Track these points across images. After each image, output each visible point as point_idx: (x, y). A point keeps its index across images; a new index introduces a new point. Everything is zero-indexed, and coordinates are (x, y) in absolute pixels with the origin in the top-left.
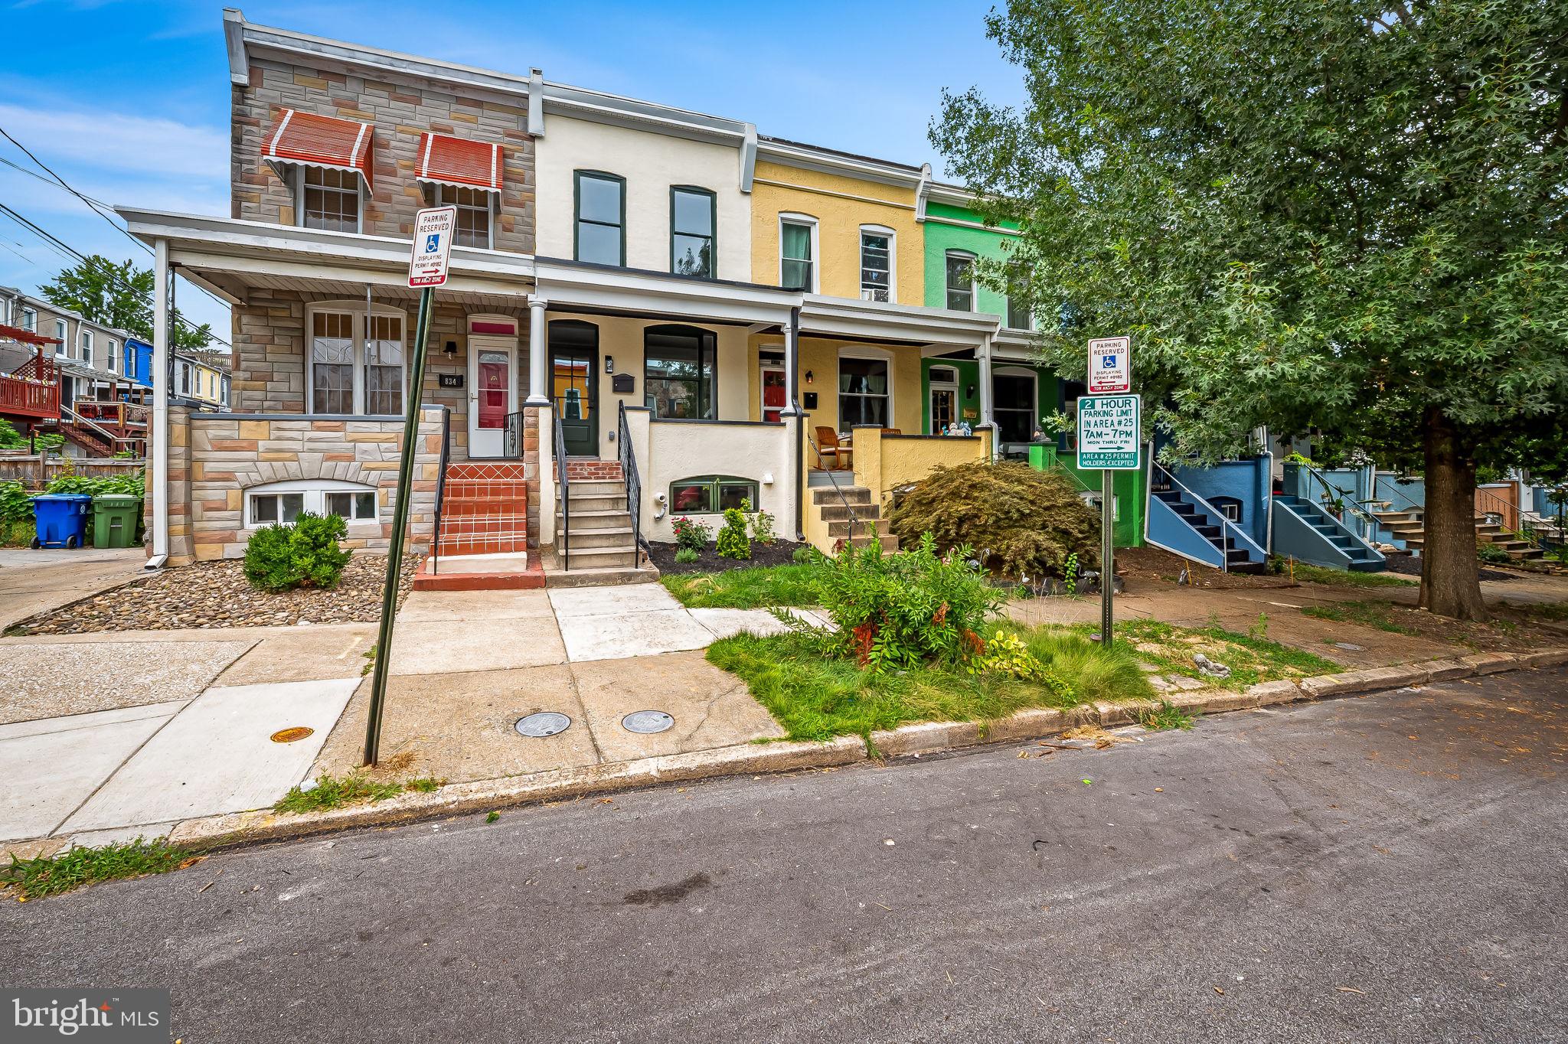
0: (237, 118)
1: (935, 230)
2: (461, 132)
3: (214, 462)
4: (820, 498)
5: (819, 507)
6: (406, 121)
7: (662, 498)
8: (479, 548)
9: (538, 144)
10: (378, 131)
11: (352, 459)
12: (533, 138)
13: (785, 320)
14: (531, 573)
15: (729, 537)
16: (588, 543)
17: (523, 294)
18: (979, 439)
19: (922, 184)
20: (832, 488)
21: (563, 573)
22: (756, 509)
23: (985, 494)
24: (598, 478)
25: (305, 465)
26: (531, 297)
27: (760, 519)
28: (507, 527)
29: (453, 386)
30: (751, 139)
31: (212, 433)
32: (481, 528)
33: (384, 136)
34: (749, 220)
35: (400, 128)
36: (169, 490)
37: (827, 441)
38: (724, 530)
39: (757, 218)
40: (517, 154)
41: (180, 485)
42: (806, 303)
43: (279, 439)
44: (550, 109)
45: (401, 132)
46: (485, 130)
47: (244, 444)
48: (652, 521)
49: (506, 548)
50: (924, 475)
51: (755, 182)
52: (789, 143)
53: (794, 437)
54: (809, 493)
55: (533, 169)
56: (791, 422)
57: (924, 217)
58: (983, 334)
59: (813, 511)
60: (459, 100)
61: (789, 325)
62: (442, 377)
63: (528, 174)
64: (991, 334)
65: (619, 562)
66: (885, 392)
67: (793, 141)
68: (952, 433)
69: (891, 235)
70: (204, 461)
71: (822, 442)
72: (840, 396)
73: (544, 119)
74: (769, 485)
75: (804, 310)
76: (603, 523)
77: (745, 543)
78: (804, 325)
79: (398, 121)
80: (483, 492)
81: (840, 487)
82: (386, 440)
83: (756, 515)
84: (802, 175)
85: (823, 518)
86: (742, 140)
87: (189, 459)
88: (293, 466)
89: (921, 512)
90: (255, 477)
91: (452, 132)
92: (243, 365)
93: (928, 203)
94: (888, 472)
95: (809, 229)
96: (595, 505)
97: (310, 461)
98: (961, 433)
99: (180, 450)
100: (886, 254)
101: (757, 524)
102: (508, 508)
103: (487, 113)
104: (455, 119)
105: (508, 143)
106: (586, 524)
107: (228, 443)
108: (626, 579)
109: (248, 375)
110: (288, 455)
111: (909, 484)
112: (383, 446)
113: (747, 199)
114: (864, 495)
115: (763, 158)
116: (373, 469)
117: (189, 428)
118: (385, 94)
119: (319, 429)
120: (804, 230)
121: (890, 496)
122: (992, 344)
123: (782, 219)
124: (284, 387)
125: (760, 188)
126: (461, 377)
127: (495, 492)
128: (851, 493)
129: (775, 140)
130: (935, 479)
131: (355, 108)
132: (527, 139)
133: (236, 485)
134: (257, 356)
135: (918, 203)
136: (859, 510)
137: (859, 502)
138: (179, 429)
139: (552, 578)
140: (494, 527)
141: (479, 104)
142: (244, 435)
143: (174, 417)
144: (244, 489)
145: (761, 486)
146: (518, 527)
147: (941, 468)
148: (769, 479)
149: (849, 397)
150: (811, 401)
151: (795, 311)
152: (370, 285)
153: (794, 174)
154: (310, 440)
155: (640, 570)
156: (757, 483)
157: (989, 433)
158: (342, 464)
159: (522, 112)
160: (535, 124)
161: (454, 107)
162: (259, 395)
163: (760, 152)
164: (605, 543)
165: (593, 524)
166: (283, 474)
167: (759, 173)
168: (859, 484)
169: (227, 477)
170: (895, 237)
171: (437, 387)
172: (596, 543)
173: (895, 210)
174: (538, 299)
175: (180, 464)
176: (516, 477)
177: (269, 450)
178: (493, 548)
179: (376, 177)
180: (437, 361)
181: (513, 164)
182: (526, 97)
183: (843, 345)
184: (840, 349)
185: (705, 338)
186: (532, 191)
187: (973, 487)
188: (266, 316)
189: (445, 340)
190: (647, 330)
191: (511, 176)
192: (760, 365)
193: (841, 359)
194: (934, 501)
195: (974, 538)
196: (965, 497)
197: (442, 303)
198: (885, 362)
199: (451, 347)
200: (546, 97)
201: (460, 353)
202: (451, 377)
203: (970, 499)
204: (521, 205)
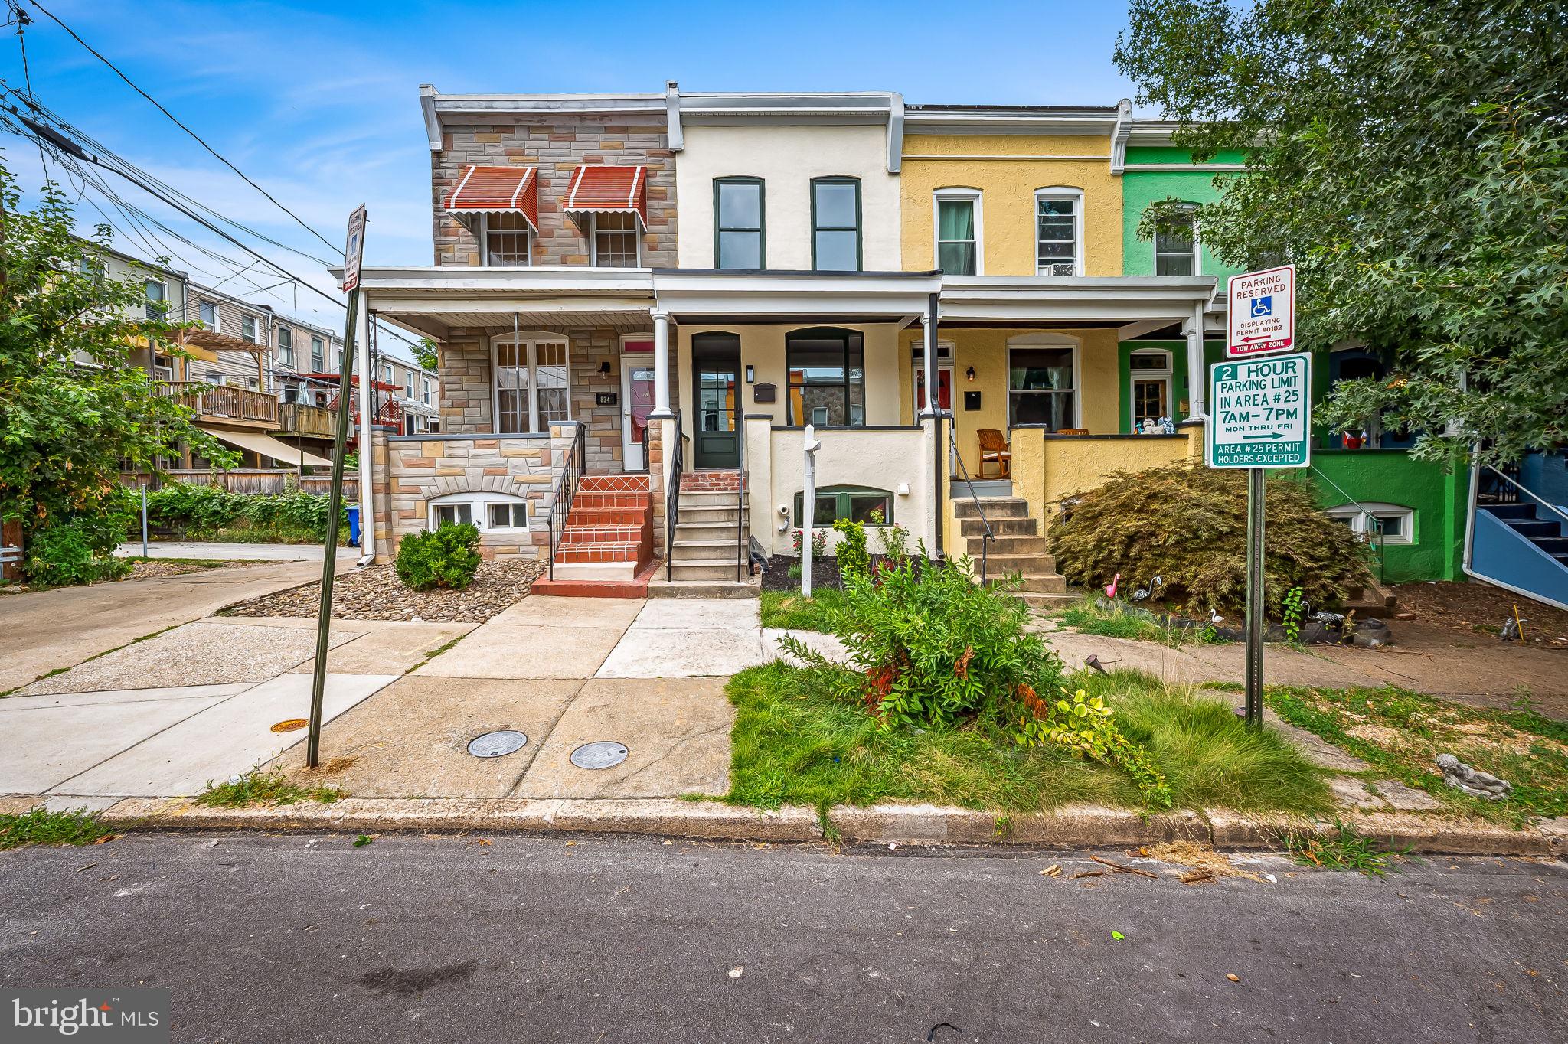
0: (436, 181)
1: (1138, 183)
2: (610, 161)
3: (406, 478)
4: (963, 510)
5: (959, 521)
6: (563, 159)
7: (784, 510)
8: (596, 557)
9: (679, 160)
10: (541, 172)
11: (505, 473)
12: (674, 153)
13: (923, 309)
14: (640, 583)
15: (846, 552)
16: (696, 555)
17: (646, 308)
18: (1186, 437)
19: (1118, 126)
20: (971, 499)
21: (666, 584)
22: (891, 523)
23: (1168, 507)
24: (720, 489)
25: (470, 479)
26: (653, 311)
27: (895, 533)
28: (624, 537)
29: (607, 404)
30: (897, 111)
31: (403, 453)
32: (601, 538)
33: (547, 176)
34: (899, 204)
35: (558, 166)
36: (374, 501)
37: (991, 445)
38: (840, 545)
39: (908, 200)
40: (659, 173)
41: (381, 496)
42: (945, 287)
43: (450, 457)
44: (687, 121)
45: (560, 169)
46: (630, 154)
47: (426, 462)
48: (776, 534)
49: (618, 557)
50: (1099, 483)
51: (904, 160)
52: (943, 108)
53: (933, 442)
54: (950, 505)
55: (674, 184)
56: (929, 424)
57: (1122, 167)
58: (1192, 304)
59: (953, 524)
60: (608, 129)
61: (927, 315)
62: (598, 396)
63: (670, 190)
64: (1204, 302)
65: (723, 576)
66: (1071, 387)
67: (947, 104)
68: (1147, 431)
69: (1078, 196)
70: (398, 476)
71: (983, 447)
72: (1011, 394)
73: (683, 132)
74: (905, 496)
75: (944, 295)
76: (715, 535)
77: (863, 560)
78: (945, 313)
79: (557, 159)
80: (609, 503)
81: (981, 499)
82: (532, 456)
83: (889, 530)
84: (961, 143)
85: (964, 533)
86: (888, 114)
87: (388, 474)
88: (461, 480)
89: (1084, 528)
90: (434, 489)
91: (601, 161)
92: (447, 394)
93: (1129, 150)
94: (1054, 481)
95: (971, 203)
96: (709, 516)
97: (474, 476)
98: (1158, 430)
99: (380, 468)
100: (1071, 220)
101: (890, 539)
102: (628, 518)
103: (632, 136)
104: (605, 148)
105: (650, 163)
106: (698, 535)
107: (414, 461)
108: (726, 593)
109: (450, 403)
110: (458, 470)
111: (1080, 495)
112: (530, 461)
113: (896, 180)
114: (1019, 507)
115: (911, 131)
116: (523, 482)
117: (387, 449)
118: (545, 136)
119: (480, 447)
120: (966, 205)
121: (1057, 509)
122: (1206, 315)
123: (937, 196)
124: (476, 411)
125: (909, 165)
126: (615, 395)
127: (620, 503)
128: (1003, 506)
129: (926, 107)
130: (1109, 488)
131: (522, 154)
132: (668, 156)
133: (421, 497)
134: (457, 386)
135: (1114, 153)
136: (1010, 526)
137: (1013, 514)
138: (380, 450)
139: (653, 589)
140: (613, 537)
141: (624, 129)
142: (425, 453)
143: (376, 440)
144: (428, 501)
145: (896, 497)
146: (634, 537)
147: (1120, 474)
148: (903, 488)
149: (1024, 395)
150: (973, 401)
151: (933, 298)
152: (517, 313)
153: (951, 143)
154: (474, 457)
155: (742, 584)
156: (891, 494)
157: (1199, 429)
158: (498, 478)
159: (662, 130)
160: (674, 140)
161: (603, 137)
162: (459, 419)
163: (907, 124)
164: (712, 554)
165: (706, 536)
166: (453, 488)
167: (909, 149)
168: (1015, 495)
169: (414, 490)
170: (1083, 197)
171: (595, 406)
172: (704, 554)
173: (1082, 165)
174: (660, 312)
175: (381, 479)
176: (642, 488)
177: (444, 467)
178: (608, 557)
179: (540, 215)
180: (594, 381)
181: (657, 182)
182: (664, 113)
183: (1014, 334)
184: (1011, 340)
185: (851, 339)
186: (674, 207)
187: (1153, 496)
188: (462, 351)
189: (600, 360)
190: (789, 336)
191: (655, 195)
192: (913, 364)
193: (1012, 351)
194: (1101, 514)
195: (1149, 563)
196: (1140, 511)
197: (596, 326)
198: (1071, 350)
199: (606, 367)
200: (683, 110)
201: (613, 373)
202: (606, 395)
203: (1146, 512)
204: (664, 222)
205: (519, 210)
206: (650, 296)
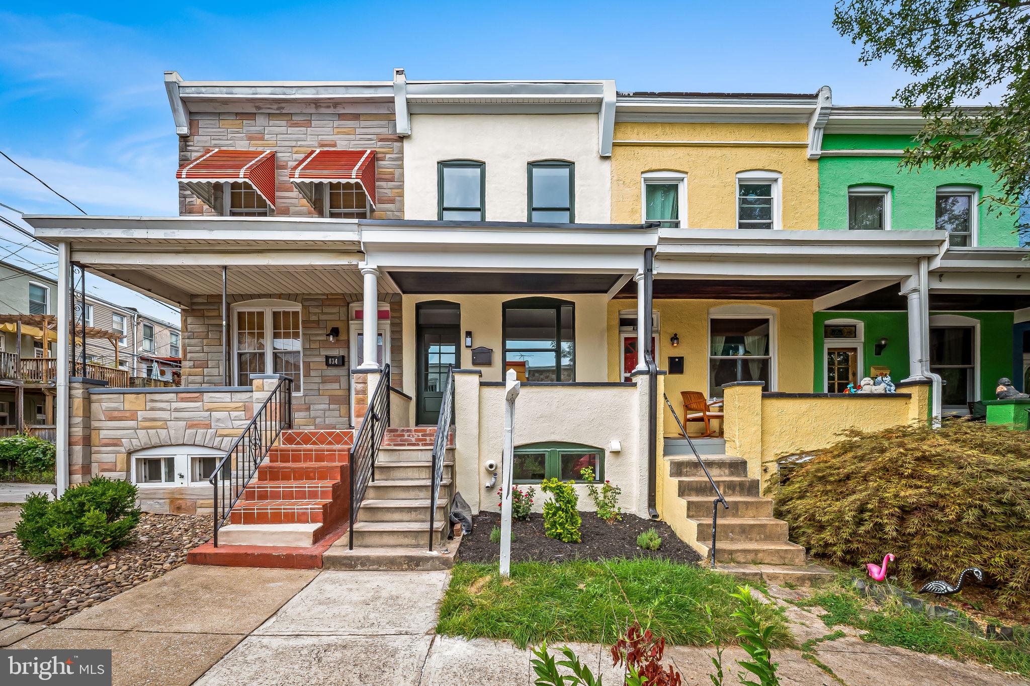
0: (182, 162)
1: (833, 167)
2: (343, 145)
3: (106, 430)
4: (678, 469)
5: (675, 481)
6: (299, 143)
7: (491, 466)
8: (277, 518)
9: (406, 145)
10: (279, 155)
11: (209, 426)
12: (402, 138)
13: (637, 265)
14: (316, 550)
15: (554, 514)
16: (388, 516)
17: (354, 263)
18: (908, 396)
19: (817, 113)
20: (692, 457)
21: (347, 552)
22: (602, 480)
24: (426, 445)
25: (172, 432)
26: (362, 265)
27: (605, 491)
28: (313, 495)
29: (335, 365)
30: (609, 98)
31: (105, 405)
32: (289, 496)
33: (284, 159)
34: (609, 185)
35: (295, 149)
36: (70, 454)
37: (694, 405)
38: (549, 506)
39: (618, 181)
40: (388, 156)
41: (78, 449)
43: (152, 409)
44: (415, 108)
45: (296, 153)
46: (361, 139)
47: (128, 414)
48: (483, 491)
49: (302, 518)
50: (827, 442)
51: (615, 145)
53: (646, 398)
54: (664, 464)
55: (401, 167)
56: (642, 381)
57: (819, 152)
58: (916, 261)
59: (668, 484)
60: (341, 116)
61: (641, 272)
62: (327, 358)
63: (397, 172)
64: (930, 258)
65: (413, 542)
66: (767, 353)
68: (865, 390)
69: (776, 180)
70: (99, 429)
71: (688, 407)
72: (711, 360)
73: (410, 120)
74: (617, 453)
75: (660, 250)
76: (412, 494)
77: (573, 523)
78: (660, 270)
79: (294, 144)
80: (308, 458)
81: (703, 457)
82: (236, 409)
83: (600, 487)
84: (668, 130)
85: (681, 493)
86: (600, 101)
87: (87, 426)
88: (163, 433)
89: (826, 493)
90: (135, 442)
91: (335, 146)
92: (189, 356)
93: (825, 135)
94: (770, 439)
95: (675, 188)
96: (410, 473)
97: (176, 430)
98: (880, 390)
99: (78, 420)
100: (769, 202)
101: (601, 497)
102: (323, 475)
103: (363, 123)
104: (338, 133)
105: (379, 147)
106: (394, 494)
107: (116, 414)
108: (414, 564)
109: (191, 363)
110: (159, 423)
111: (802, 454)
112: (234, 414)
113: (607, 165)
114: (739, 466)
115: (622, 117)
116: (226, 436)
117: (88, 400)
118: (284, 123)
119: (183, 400)
120: (671, 189)
121: (774, 468)
122: (932, 273)
123: (646, 180)
124: (215, 371)
125: (621, 150)
126: (343, 357)
127: (320, 458)
128: (721, 464)
129: (637, 94)
130: (847, 448)
131: (262, 139)
132: (396, 141)
133: (122, 449)
134: (198, 349)
135: (811, 137)
136: (731, 487)
137: (732, 474)
138: (78, 402)
139: (329, 558)
140: (301, 495)
141: (356, 117)
142: (127, 407)
143: (74, 392)
144: (130, 453)
145: (607, 454)
146: (324, 494)
147: (854, 433)
148: (615, 446)
149: (723, 360)
150: (676, 366)
151: (649, 253)
152: (227, 267)
153: (658, 130)
154: (176, 410)
155: (435, 553)
156: (602, 451)
157: (926, 389)
158: (201, 431)
159: (390, 117)
160: (402, 124)
161: (336, 123)
162: (199, 379)
163: (619, 111)
164: (406, 516)
165: (402, 494)
166: (155, 441)
167: (619, 136)
168: (731, 453)
169: (116, 443)
170: (780, 181)
171: (325, 367)
172: (397, 516)
173: (781, 150)
174: (367, 265)
175: (78, 431)
176: (346, 443)
177: (146, 420)
178: (290, 518)
179: (277, 194)
180: (325, 344)
181: (385, 165)
182: (391, 101)
183: (715, 305)
184: (712, 310)
185: (564, 309)
186: (401, 187)
187: (924, 459)
188: (203, 316)
189: (331, 326)
190: (506, 306)
191: (383, 177)
192: (620, 332)
193: (712, 320)
194: (848, 477)
195: (934, 542)
196: (911, 476)
197: (327, 295)
198: (766, 321)
199: (335, 332)
200: (409, 96)
201: (343, 337)
202: (334, 357)
203: (919, 478)
204: (392, 201)
205: (247, 180)
206: (357, 250)
